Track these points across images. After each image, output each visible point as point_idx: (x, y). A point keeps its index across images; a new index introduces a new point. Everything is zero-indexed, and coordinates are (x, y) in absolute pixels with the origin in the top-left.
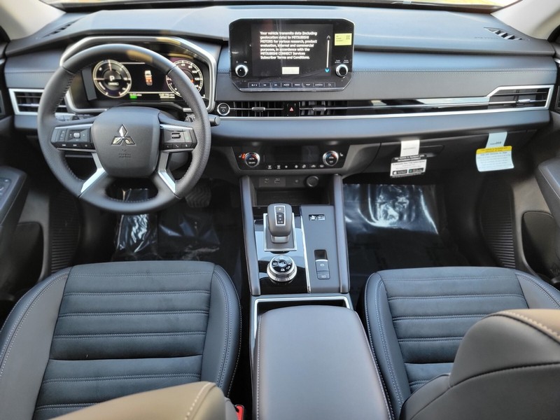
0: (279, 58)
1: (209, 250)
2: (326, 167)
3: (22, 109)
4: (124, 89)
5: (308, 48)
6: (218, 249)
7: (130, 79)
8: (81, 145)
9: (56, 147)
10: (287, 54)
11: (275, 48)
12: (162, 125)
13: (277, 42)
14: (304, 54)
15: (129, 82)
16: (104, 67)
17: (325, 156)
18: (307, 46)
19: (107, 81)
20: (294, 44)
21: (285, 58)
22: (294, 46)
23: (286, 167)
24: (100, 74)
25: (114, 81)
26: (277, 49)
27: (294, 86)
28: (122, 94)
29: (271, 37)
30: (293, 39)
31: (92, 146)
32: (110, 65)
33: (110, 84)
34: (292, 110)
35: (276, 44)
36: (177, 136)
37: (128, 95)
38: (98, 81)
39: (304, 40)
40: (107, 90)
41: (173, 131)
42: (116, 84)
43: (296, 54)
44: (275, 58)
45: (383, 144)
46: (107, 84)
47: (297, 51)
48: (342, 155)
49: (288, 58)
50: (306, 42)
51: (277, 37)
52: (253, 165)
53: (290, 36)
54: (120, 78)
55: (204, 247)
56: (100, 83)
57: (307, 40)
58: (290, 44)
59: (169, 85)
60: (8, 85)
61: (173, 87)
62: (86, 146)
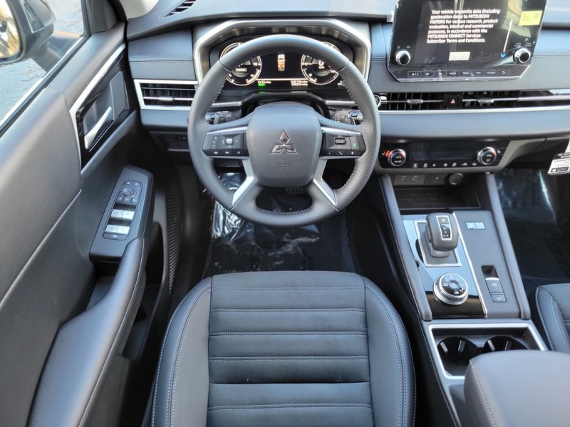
0: (449, 41)
1: (310, 240)
2: (480, 165)
3: (147, 102)
4: (252, 75)
5: (485, 29)
6: (318, 238)
7: (260, 64)
8: (233, 152)
9: (208, 155)
10: (459, 36)
11: (446, 30)
12: (322, 128)
13: (450, 22)
14: (479, 36)
15: (258, 67)
17: (480, 154)
18: (484, 26)
20: (469, 24)
21: (456, 41)
22: (470, 26)
23: (434, 165)
25: (242, 67)
26: (448, 31)
27: (462, 75)
28: (249, 82)
29: (444, 17)
30: (470, 19)
31: (245, 153)
33: (238, 70)
34: (453, 102)
35: (449, 25)
36: (342, 141)
37: (256, 82)
39: (483, 19)
40: (234, 77)
41: (337, 136)
42: (244, 70)
43: (469, 36)
44: (444, 41)
45: (548, 139)
46: (234, 70)
47: (472, 33)
48: (499, 152)
49: (460, 41)
50: (485, 21)
51: (451, 17)
52: (399, 164)
53: (468, 14)
54: (249, 63)
55: (303, 237)
57: (486, 19)
58: (466, 24)
59: (304, 71)
60: (134, 76)
61: (308, 72)
62: (239, 153)
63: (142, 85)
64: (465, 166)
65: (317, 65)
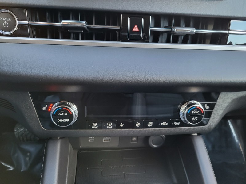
2: (183, 124)
17: (183, 109)
23: (122, 125)
34: (136, 29)
48: (207, 107)
52: (66, 123)
64: (164, 126)
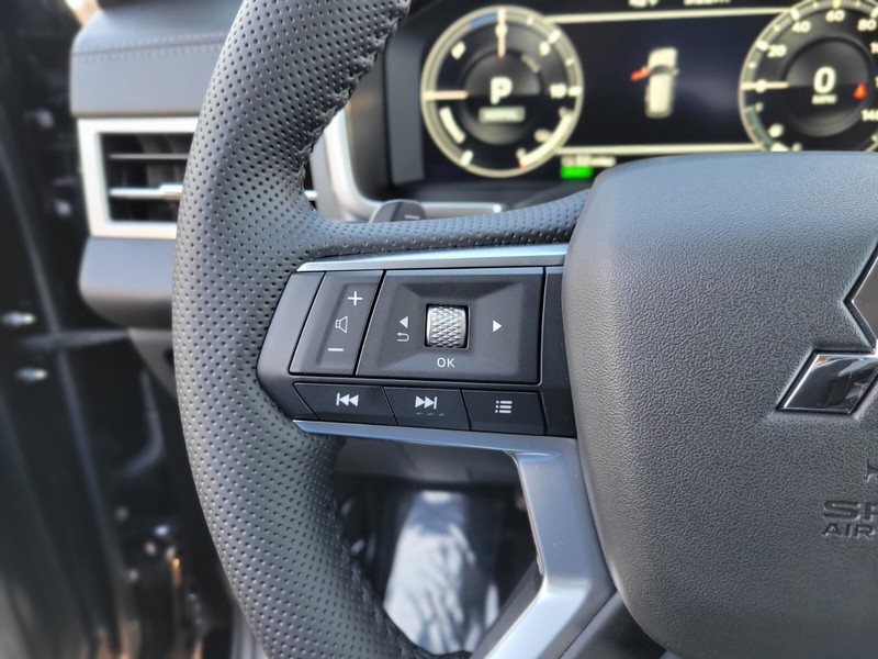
3: (122, 210)
4: (541, 135)
7: (577, 91)
9: (288, 414)
15: (568, 102)
16: (480, 39)
19: (481, 100)
24: (451, 74)
25: (506, 102)
28: (528, 160)
32: (501, 31)
33: (489, 115)
37: (554, 164)
38: (441, 104)
40: (471, 142)
42: (513, 114)
46: (475, 114)
54: (532, 88)
56: (446, 114)
59: (748, 114)
60: (76, 106)
61: (766, 120)
62: (505, 407)
63: (111, 142)
65: (811, 91)
